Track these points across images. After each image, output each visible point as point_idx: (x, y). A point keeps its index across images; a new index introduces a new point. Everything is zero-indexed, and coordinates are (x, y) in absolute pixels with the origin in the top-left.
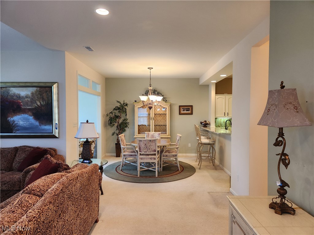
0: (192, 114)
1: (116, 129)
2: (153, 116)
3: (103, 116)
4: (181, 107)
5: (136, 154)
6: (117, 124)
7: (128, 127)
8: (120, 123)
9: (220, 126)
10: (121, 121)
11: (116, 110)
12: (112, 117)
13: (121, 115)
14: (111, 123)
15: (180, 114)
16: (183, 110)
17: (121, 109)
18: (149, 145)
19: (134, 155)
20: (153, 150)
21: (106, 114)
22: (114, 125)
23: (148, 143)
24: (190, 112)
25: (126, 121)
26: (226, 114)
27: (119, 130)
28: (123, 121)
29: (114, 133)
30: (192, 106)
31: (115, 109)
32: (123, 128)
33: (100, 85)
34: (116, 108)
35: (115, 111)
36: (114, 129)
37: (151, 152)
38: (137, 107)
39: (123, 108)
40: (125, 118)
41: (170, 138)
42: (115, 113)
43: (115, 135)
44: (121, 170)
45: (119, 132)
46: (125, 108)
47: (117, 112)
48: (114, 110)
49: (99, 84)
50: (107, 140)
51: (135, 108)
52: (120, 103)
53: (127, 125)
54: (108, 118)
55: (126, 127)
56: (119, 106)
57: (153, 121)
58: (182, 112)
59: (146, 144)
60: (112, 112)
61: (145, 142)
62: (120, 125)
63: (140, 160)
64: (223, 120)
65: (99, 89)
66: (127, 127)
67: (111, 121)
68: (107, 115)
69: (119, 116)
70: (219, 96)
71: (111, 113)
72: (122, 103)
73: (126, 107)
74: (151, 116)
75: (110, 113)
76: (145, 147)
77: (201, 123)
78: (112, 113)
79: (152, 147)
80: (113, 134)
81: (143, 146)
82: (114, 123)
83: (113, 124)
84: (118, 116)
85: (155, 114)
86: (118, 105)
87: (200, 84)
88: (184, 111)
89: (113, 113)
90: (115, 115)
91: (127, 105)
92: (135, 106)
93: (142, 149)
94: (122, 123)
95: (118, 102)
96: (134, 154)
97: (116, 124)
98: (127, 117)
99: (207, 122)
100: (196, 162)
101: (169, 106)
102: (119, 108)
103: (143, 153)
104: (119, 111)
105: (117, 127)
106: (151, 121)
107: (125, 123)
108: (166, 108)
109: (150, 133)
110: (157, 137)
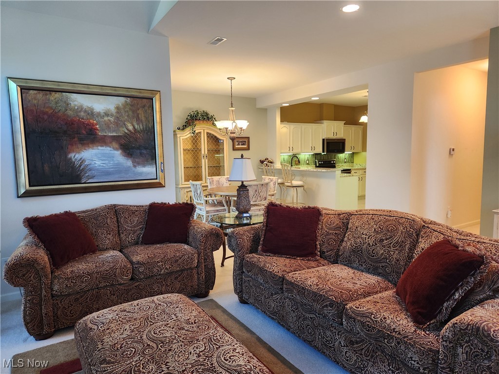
0: (248, 148)
2: (206, 152)
4: (234, 139)
5: (225, 208)
15: (234, 149)
16: (237, 143)
18: (261, 191)
23: (260, 188)
24: (246, 146)
26: (291, 149)
38: (182, 138)
51: (178, 139)
57: (206, 160)
58: (236, 146)
59: (256, 191)
61: (256, 187)
64: (285, 156)
70: (284, 125)
74: (203, 152)
76: (255, 194)
77: (261, 162)
79: (263, 193)
85: (208, 150)
87: (257, 107)
88: (239, 145)
92: (178, 136)
99: (270, 159)
101: (227, 137)
106: (203, 161)
108: (223, 140)
109: (212, 178)
110: (225, 183)
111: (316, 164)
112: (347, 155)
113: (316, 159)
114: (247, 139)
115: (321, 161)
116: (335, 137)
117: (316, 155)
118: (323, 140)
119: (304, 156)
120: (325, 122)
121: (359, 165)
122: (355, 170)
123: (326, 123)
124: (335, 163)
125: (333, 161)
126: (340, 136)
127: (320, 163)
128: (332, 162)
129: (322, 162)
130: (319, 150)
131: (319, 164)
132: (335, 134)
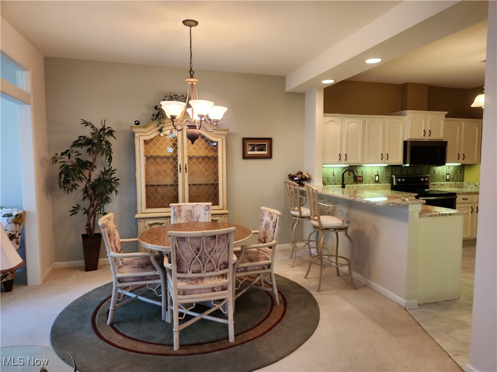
0: (269, 156)
1: (81, 195)
2: (186, 161)
3: (41, 162)
4: (246, 141)
5: (157, 273)
6: (84, 182)
7: (116, 192)
8: (92, 180)
9: (327, 183)
10: (95, 175)
11: (81, 145)
12: (69, 164)
13: (95, 160)
14: (66, 181)
15: (245, 157)
16: (250, 148)
17: (94, 145)
18: (210, 249)
19: (151, 276)
20: (221, 265)
21: (49, 157)
22: (74, 186)
23: (207, 243)
24: (265, 153)
25: (111, 174)
26: (343, 157)
27: (91, 200)
28: (101, 176)
29: (77, 208)
30: (270, 140)
31: (76, 144)
32: (102, 195)
33: (27, 70)
34: (79, 140)
35: (76, 149)
36: (75, 197)
37: (214, 270)
38: (142, 139)
39: (102, 141)
40: (107, 169)
41: (226, 214)
42: (80, 154)
43: (81, 212)
44: (112, 325)
45: (92, 205)
46: (107, 142)
47: (83, 150)
48: (72, 146)
49: (23, 68)
50: (55, 228)
51: (136, 140)
52: (93, 127)
53: (114, 185)
54: (57, 168)
55: (111, 192)
56: (89, 136)
57: (186, 175)
58: (249, 153)
59: (198, 249)
60: (67, 151)
61: (197, 242)
62: (94, 187)
63: (180, 297)
64: (335, 169)
65: (24, 81)
66: (114, 192)
67: (67, 175)
68: (55, 160)
69: (91, 164)
70: (330, 118)
71: (66, 153)
72: (99, 127)
73: (110, 139)
74: (180, 161)
75: (62, 154)
76: (197, 257)
77: (291, 177)
78: (69, 156)
79: (218, 255)
80: (74, 211)
81: (188, 253)
82: (77, 182)
83: (72, 182)
84: (88, 162)
85: (190, 158)
86: (87, 132)
87: (286, 91)
88: (253, 150)
89: (73, 155)
90: (78, 160)
91: (111, 133)
92: (137, 135)
93: (186, 263)
94: (99, 180)
95: (86, 124)
96: (152, 273)
97: (82, 185)
98: (114, 165)
99: (305, 174)
100: (293, 267)
101: (224, 137)
102: (89, 142)
103: (190, 275)
104: (89, 150)
105: (86, 191)
106: (180, 175)
107: (107, 181)
108: (217, 142)
109: (179, 206)
110: (202, 215)
111: (392, 182)
112: (452, 168)
113: (392, 174)
114: (268, 141)
115: (401, 178)
116: (427, 138)
117: (392, 168)
118: (405, 143)
119: (372, 168)
120: (408, 112)
121: (473, 186)
122: (464, 194)
123: (410, 115)
124: (427, 182)
125: (424, 178)
126: (438, 135)
127: (399, 180)
128: (422, 179)
129: (403, 180)
130: (397, 159)
131: (397, 182)
132: (427, 133)
